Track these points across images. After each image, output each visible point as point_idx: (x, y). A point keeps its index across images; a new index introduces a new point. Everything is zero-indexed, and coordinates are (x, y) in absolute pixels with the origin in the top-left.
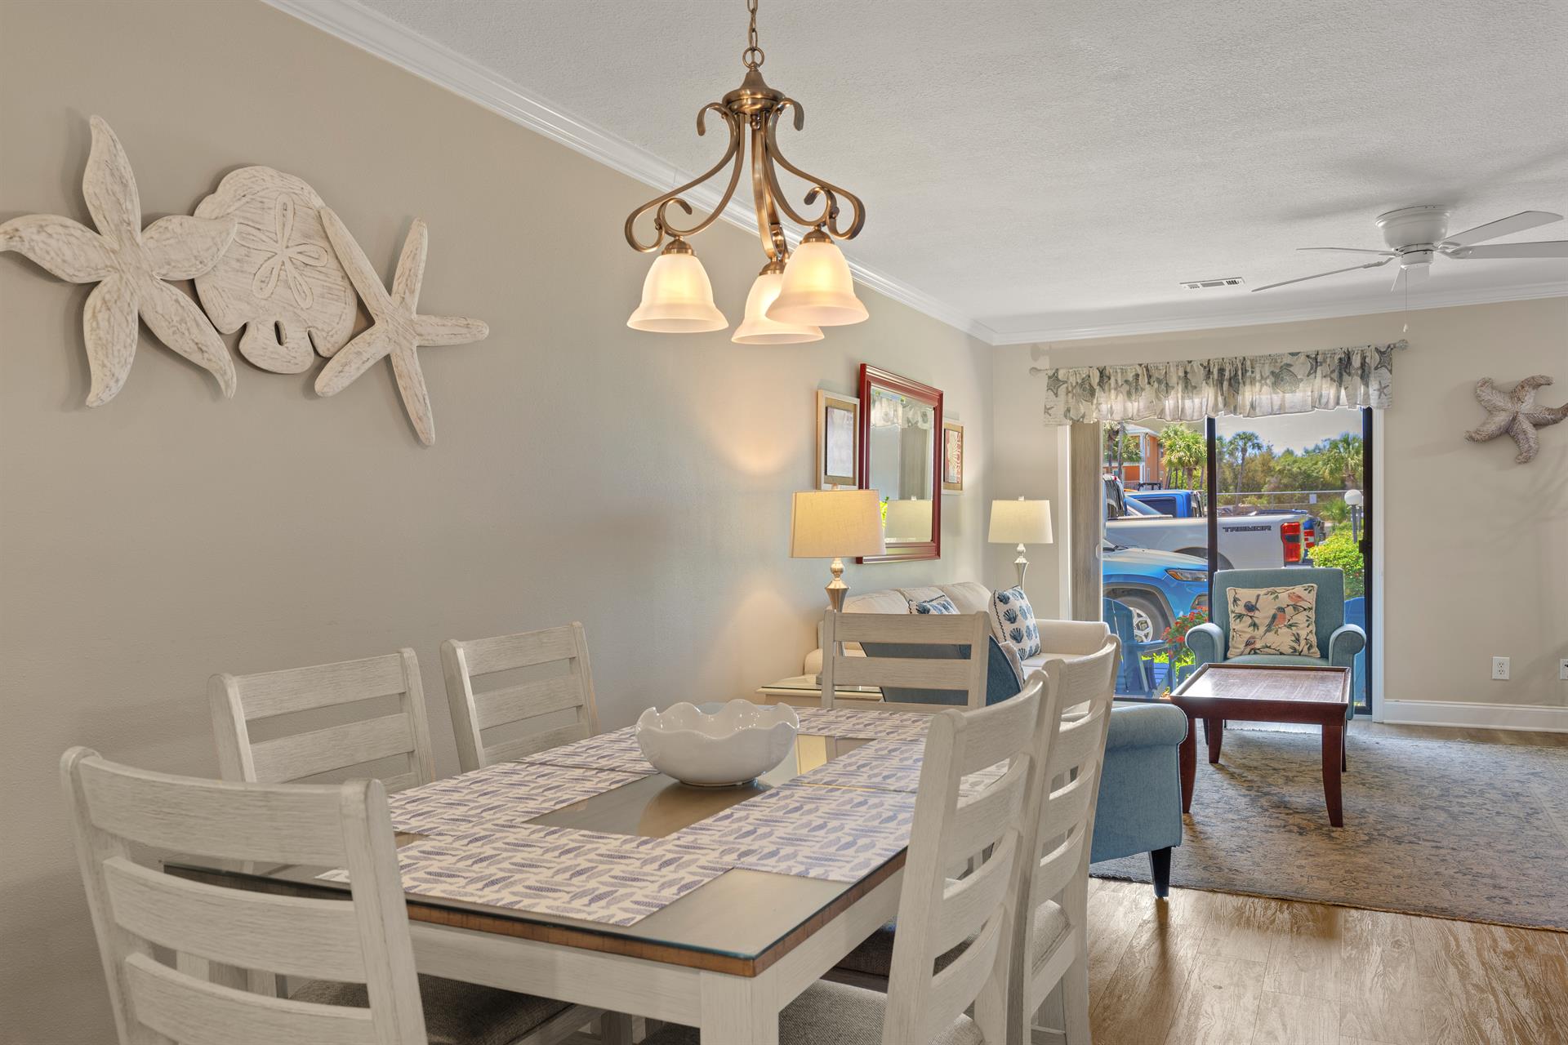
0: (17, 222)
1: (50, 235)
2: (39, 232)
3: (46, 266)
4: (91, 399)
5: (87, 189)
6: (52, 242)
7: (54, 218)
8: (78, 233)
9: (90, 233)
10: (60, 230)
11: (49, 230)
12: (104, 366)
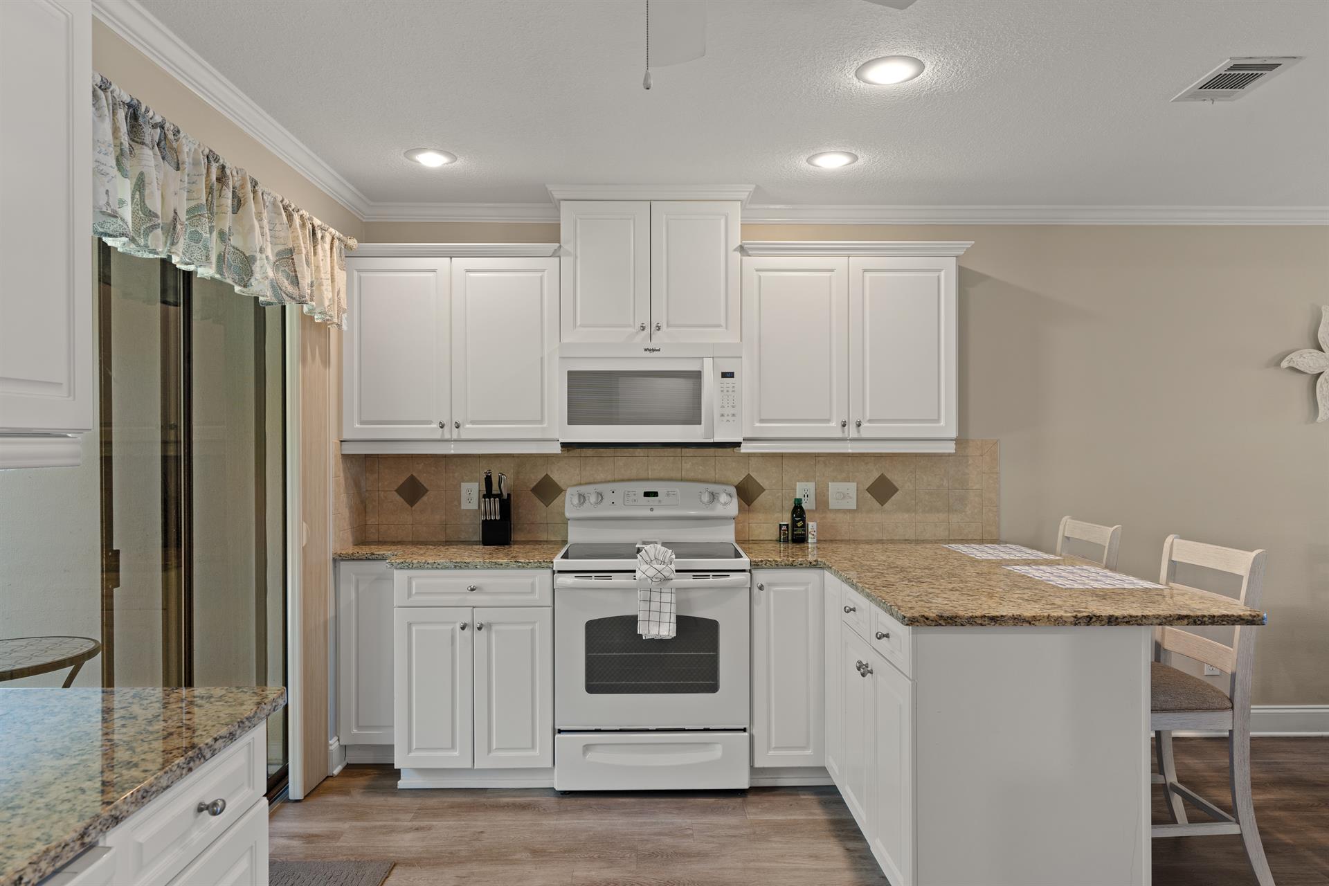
0: (1291, 356)
1: (1304, 358)
2: (1300, 358)
3: (1302, 369)
4: (1319, 419)
5: (1320, 336)
6: (1306, 360)
7: (1306, 350)
8: (1315, 355)
9: (1321, 353)
10: (1308, 355)
11: (1304, 356)
12: (1325, 406)
